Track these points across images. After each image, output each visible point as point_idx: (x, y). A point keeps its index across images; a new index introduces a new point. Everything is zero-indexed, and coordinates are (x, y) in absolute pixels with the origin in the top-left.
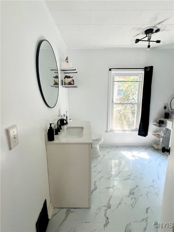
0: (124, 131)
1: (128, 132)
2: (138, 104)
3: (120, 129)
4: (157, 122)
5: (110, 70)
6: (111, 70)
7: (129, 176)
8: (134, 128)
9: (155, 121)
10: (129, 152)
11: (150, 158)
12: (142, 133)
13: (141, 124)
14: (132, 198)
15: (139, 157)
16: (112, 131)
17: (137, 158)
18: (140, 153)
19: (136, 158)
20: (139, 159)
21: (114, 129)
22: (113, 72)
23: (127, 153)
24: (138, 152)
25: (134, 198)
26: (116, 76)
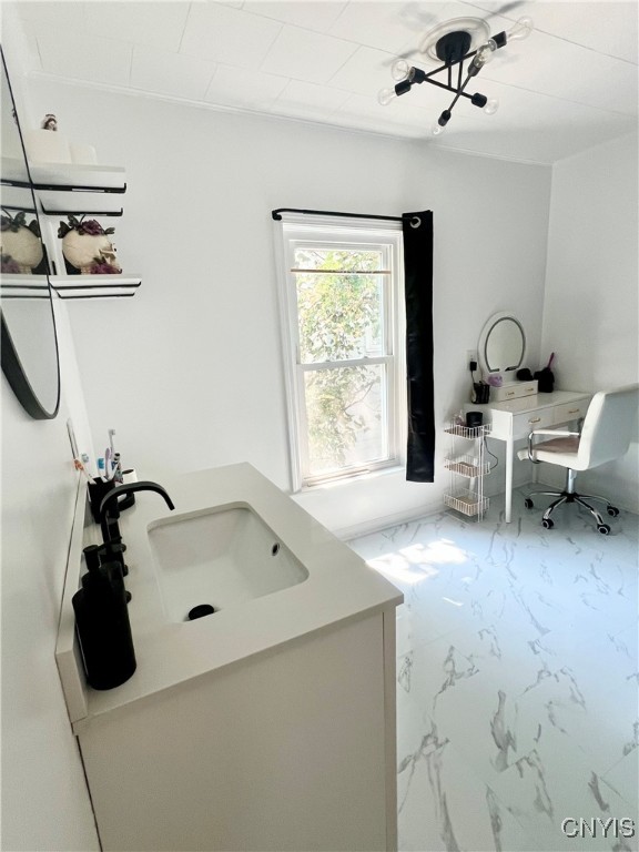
0: (353, 474)
1: (365, 477)
2: (388, 362)
3: (337, 470)
4: (458, 419)
5: (276, 216)
6: (279, 218)
7: (450, 664)
8: (385, 456)
9: (451, 417)
10: (389, 556)
11: (467, 556)
12: (421, 470)
13: (414, 437)
14: (517, 763)
15: (435, 566)
16: (308, 485)
17: (433, 572)
18: (426, 547)
19: (426, 572)
20: (437, 572)
21: (316, 473)
22: (289, 225)
23: (388, 561)
24: (420, 546)
25: (525, 762)
26: (299, 245)
